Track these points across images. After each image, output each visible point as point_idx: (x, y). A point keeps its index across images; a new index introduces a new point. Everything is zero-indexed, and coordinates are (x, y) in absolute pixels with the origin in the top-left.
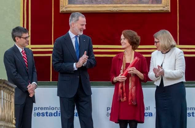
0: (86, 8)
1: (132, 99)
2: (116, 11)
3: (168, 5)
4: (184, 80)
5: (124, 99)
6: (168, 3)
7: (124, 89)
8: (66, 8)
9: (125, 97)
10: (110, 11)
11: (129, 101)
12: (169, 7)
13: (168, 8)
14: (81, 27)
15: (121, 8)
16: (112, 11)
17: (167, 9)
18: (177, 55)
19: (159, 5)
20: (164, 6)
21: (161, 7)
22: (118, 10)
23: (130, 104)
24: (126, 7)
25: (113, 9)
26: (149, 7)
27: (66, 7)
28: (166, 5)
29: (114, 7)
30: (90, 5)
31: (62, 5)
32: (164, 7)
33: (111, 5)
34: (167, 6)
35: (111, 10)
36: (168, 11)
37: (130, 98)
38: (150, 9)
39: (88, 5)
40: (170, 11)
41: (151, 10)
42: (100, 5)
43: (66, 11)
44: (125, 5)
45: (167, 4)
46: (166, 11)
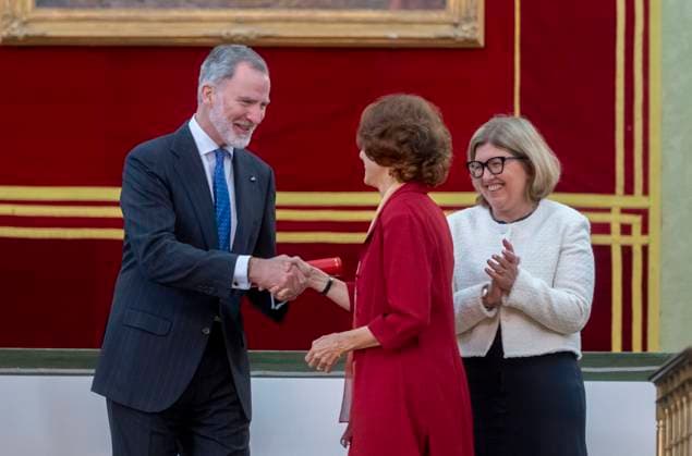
0: (112, 26)
2: (246, 38)
3: (472, 14)
4: (574, 344)
6: (476, 8)
8: (25, 23)
10: (221, 38)
12: (480, 25)
13: (474, 31)
14: (237, 108)
15: (265, 25)
16: (227, 41)
17: (468, 35)
19: (434, 15)
20: (456, 20)
21: (445, 23)
22: (252, 37)
24: (288, 20)
25: (234, 33)
26: (390, 22)
27: (24, 19)
28: (464, 15)
29: (239, 22)
30: (132, 13)
31: (8, 12)
32: (456, 25)
33: (224, 14)
34: (467, 20)
35: (224, 34)
36: (475, 41)
38: (393, 34)
39: (123, 13)
40: (482, 43)
41: (400, 38)
42: (174, 13)
43: (27, 37)
44: (284, 13)
45: (467, 12)
46: (466, 40)
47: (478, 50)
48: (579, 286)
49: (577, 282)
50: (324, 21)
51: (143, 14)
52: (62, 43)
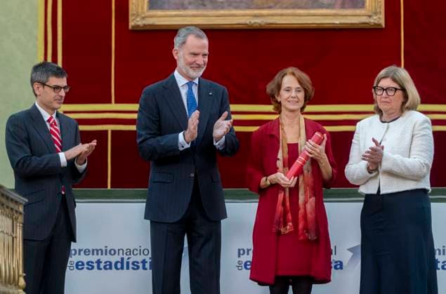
0: (189, 19)
1: (306, 228)
2: (260, 24)
3: (378, 11)
5: (288, 227)
6: (380, 7)
7: (288, 204)
8: (143, 18)
9: (290, 224)
10: (246, 24)
11: (300, 232)
12: (382, 16)
13: (380, 19)
15: (270, 17)
16: (249, 26)
17: (376, 22)
18: (416, 126)
19: (358, 11)
20: (370, 14)
21: (363, 15)
22: (263, 24)
23: (301, 238)
24: (282, 15)
25: (253, 21)
26: (335, 15)
27: (143, 16)
28: (374, 11)
29: (256, 16)
30: (200, 12)
31: (135, 12)
32: (370, 16)
33: (248, 12)
34: (376, 13)
35: (248, 22)
36: (380, 25)
37: (301, 226)
38: (337, 21)
39: (195, 12)
40: (384, 26)
41: (340, 24)
42: (222, 12)
43: (145, 25)
44: (279, 11)
45: (376, 9)
46: (375, 24)
47: (382, 29)
48: (423, 154)
49: (422, 151)
50: (300, 15)
51: (205, 12)
52: (164, 28)
